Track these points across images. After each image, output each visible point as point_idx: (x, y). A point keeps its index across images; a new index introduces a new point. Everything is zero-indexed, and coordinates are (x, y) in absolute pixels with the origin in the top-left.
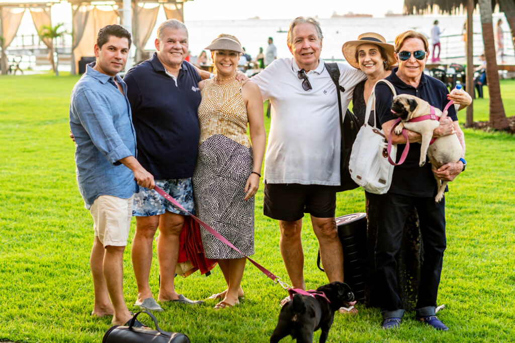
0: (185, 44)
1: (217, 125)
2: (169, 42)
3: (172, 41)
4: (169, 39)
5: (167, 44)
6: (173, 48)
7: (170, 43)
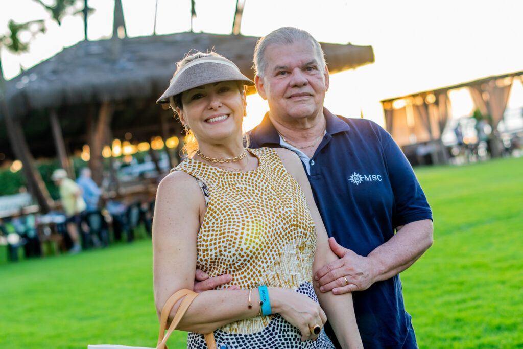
0: (313, 72)
1: (297, 262)
2: (278, 74)
3: (284, 71)
4: (277, 68)
5: (275, 80)
6: (288, 86)
7: (280, 76)
